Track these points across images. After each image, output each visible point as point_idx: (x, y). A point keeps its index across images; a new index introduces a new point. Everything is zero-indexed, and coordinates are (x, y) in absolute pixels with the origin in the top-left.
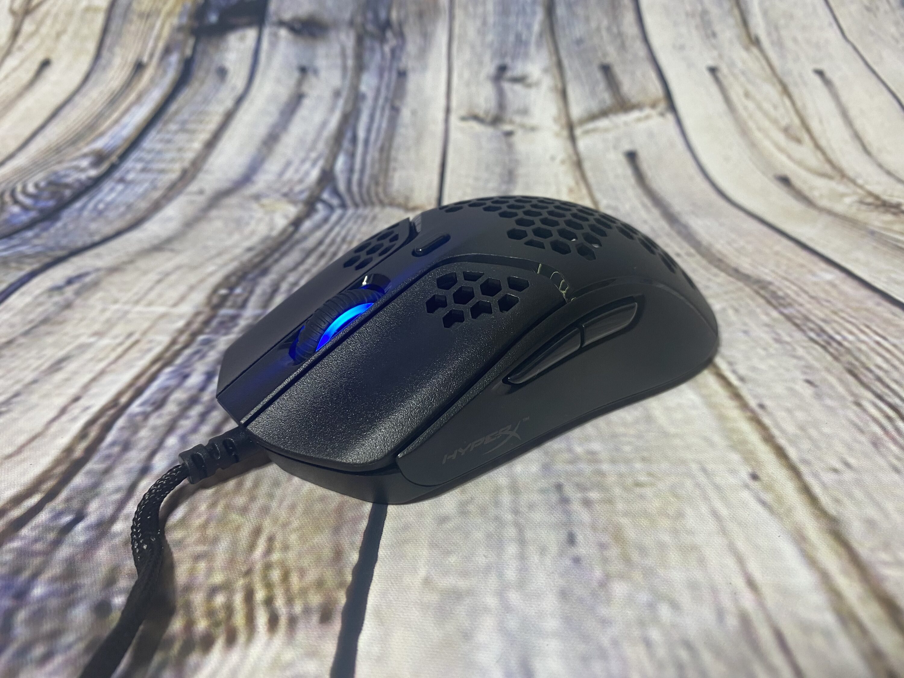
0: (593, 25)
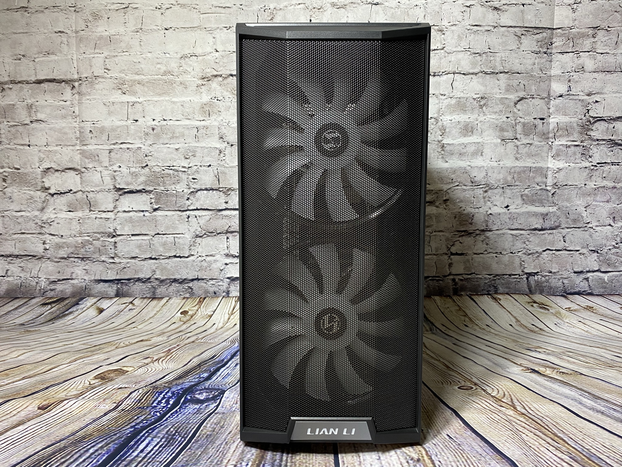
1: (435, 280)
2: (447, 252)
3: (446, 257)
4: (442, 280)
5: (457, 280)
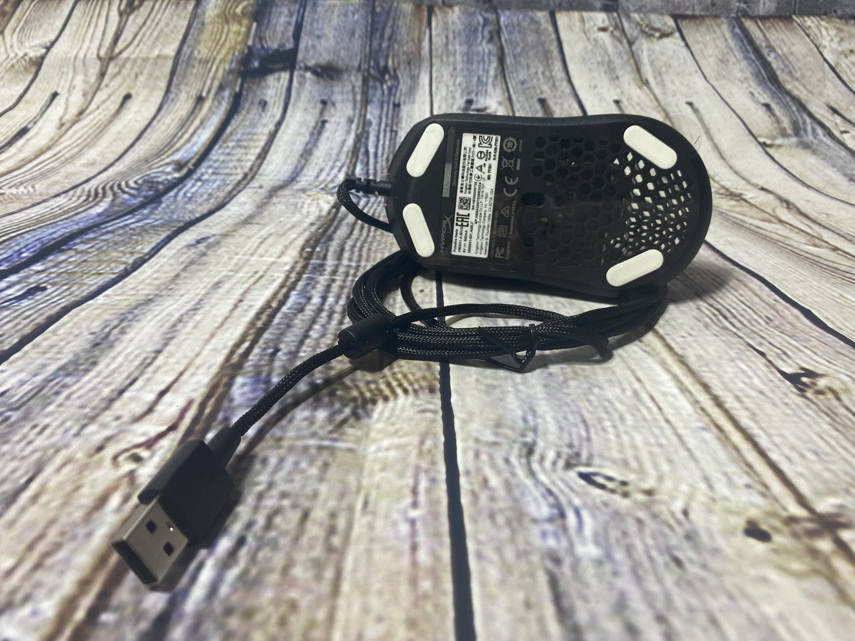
0: (533, 70)
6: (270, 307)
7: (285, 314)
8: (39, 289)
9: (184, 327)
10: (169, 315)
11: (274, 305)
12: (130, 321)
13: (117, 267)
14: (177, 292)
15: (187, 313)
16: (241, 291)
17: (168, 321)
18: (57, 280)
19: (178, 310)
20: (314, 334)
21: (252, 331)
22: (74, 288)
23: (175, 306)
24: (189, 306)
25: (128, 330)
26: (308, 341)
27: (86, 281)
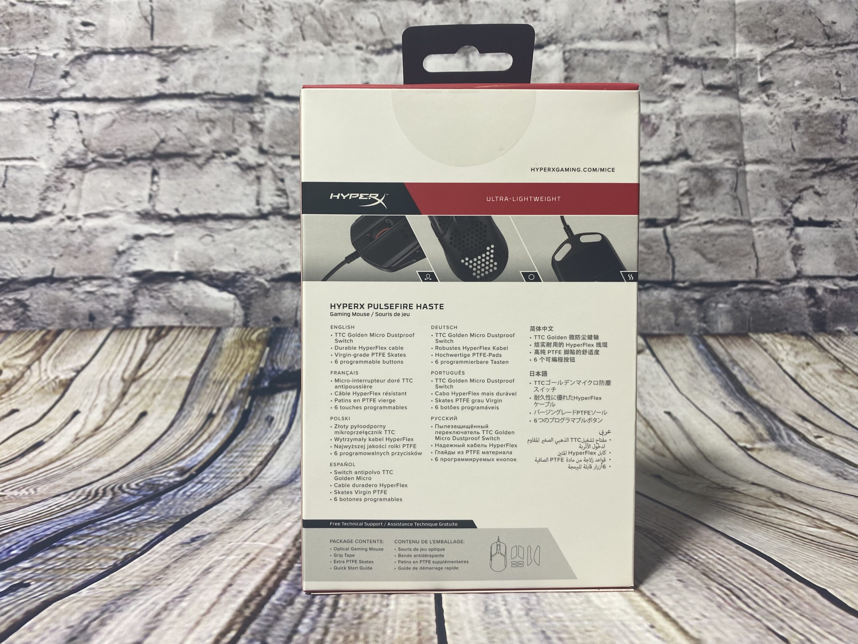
1: (757, 289)
2: (783, 218)
3: (782, 231)
4: (776, 293)
5: (820, 292)
6: (260, 595)
7: (274, 605)
8: (23, 585)
9: (169, 615)
10: (155, 603)
11: (264, 593)
12: (112, 612)
13: (106, 563)
14: (165, 582)
15: (173, 600)
16: (231, 575)
17: (152, 609)
18: (41, 576)
19: (164, 598)
20: (303, 629)
21: (239, 620)
22: (58, 584)
23: (162, 595)
24: (176, 594)
25: (109, 622)
26: (296, 637)
27: (72, 577)
